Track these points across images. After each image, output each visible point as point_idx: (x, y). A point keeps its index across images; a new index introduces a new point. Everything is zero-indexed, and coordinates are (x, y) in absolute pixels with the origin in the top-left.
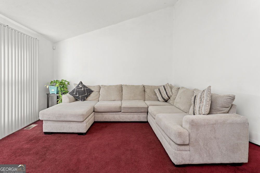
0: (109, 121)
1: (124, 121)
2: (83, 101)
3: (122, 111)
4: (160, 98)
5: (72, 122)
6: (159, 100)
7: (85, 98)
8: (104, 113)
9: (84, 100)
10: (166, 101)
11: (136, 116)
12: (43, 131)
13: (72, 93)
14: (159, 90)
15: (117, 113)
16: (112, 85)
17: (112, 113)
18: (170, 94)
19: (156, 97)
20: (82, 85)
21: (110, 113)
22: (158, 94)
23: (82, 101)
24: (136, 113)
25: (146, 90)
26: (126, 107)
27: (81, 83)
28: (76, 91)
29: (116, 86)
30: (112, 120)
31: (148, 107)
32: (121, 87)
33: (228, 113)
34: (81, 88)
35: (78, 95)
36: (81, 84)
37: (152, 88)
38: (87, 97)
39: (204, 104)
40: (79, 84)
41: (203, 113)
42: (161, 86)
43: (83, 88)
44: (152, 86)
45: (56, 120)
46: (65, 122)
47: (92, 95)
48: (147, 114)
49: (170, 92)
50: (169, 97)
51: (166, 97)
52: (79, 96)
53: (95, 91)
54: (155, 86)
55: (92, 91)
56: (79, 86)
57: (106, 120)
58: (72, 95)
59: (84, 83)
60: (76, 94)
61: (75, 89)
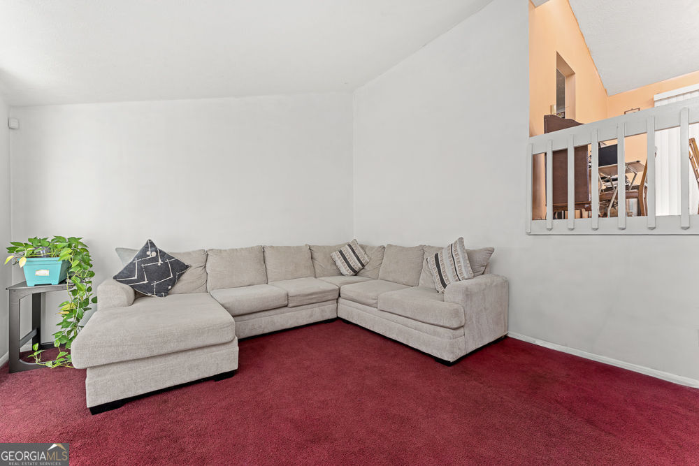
0: (261, 333)
1: (293, 326)
2: (165, 296)
3: (290, 305)
4: (344, 269)
5: (197, 352)
6: (342, 275)
7: (170, 287)
8: (246, 317)
9: (167, 292)
10: (356, 273)
11: (317, 309)
12: (88, 407)
13: (122, 277)
14: (341, 252)
15: (278, 311)
16: (238, 247)
17: (267, 313)
18: (364, 259)
19: (335, 268)
20: (157, 252)
21: (262, 314)
22: (340, 262)
23: (162, 296)
24: (317, 305)
25: (316, 255)
26: (299, 295)
27: (151, 244)
28: (140, 270)
29: (251, 250)
30: (266, 331)
31: (339, 289)
32: (263, 250)
33: (483, 274)
34: (155, 259)
35: (146, 282)
36: (153, 249)
37: (327, 251)
38: (173, 283)
39: (462, 264)
40: (145, 249)
41: (466, 277)
42: (344, 245)
43: (160, 260)
44: (324, 247)
45: (148, 355)
46: (175, 356)
47: (187, 277)
48: (337, 302)
49: (365, 256)
50: (363, 265)
51: (357, 266)
52: (149, 283)
53: (194, 265)
54: (331, 247)
55: (187, 267)
56: (148, 253)
57: (254, 333)
58: (127, 282)
59: (159, 247)
60: (141, 278)
61: (132, 264)
